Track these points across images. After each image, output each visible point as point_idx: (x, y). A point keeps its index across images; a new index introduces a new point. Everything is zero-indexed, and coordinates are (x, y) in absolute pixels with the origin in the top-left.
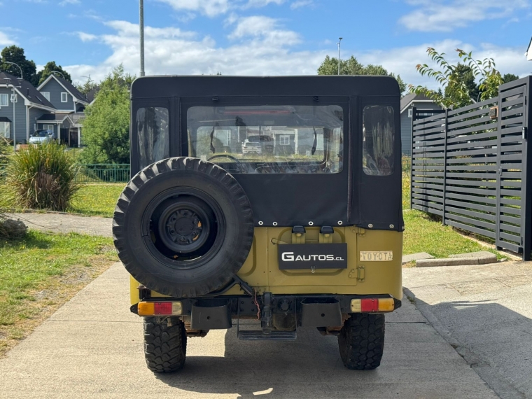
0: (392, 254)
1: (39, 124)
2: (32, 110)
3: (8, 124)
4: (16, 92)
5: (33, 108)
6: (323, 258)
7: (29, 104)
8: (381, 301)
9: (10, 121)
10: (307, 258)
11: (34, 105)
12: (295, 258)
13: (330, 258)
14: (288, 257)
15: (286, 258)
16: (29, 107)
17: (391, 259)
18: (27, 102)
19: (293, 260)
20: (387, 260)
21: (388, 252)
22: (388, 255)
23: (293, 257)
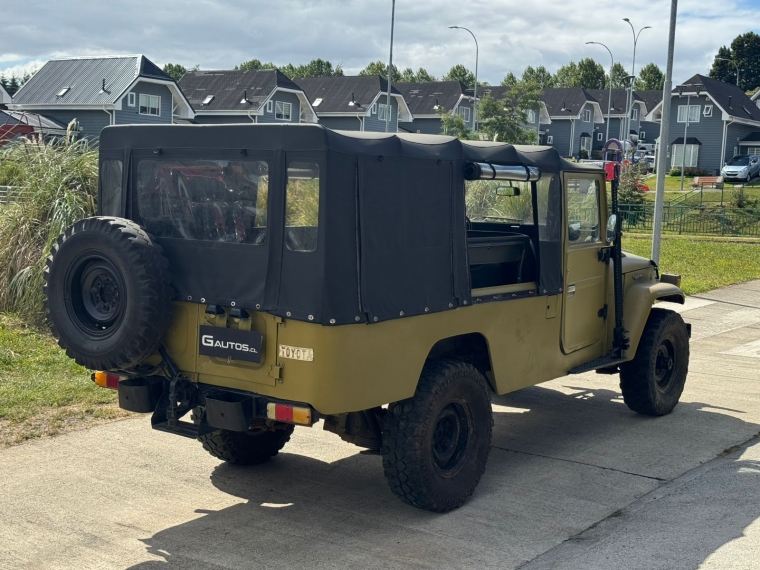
0: (312, 352)
1: (742, 146)
2: (732, 126)
3: (697, 147)
4: (711, 102)
5: (735, 124)
6: (239, 347)
7: (728, 119)
8: (296, 410)
9: (700, 144)
10: (225, 345)
11: (736, 120)
12: (214, 343)
13: (244, 347)
14: (209, 341)
15: (206, 342)
16: (727, 122)
17: (311, 360)
18: (725, 116)
19: (212, 345)
20: (305, 359)
21: (307, 350)
22: (307, 354)
23: (212, 341)
